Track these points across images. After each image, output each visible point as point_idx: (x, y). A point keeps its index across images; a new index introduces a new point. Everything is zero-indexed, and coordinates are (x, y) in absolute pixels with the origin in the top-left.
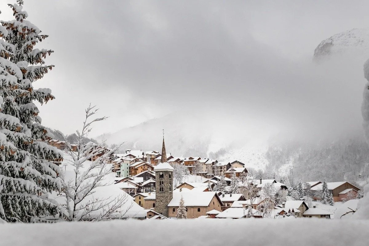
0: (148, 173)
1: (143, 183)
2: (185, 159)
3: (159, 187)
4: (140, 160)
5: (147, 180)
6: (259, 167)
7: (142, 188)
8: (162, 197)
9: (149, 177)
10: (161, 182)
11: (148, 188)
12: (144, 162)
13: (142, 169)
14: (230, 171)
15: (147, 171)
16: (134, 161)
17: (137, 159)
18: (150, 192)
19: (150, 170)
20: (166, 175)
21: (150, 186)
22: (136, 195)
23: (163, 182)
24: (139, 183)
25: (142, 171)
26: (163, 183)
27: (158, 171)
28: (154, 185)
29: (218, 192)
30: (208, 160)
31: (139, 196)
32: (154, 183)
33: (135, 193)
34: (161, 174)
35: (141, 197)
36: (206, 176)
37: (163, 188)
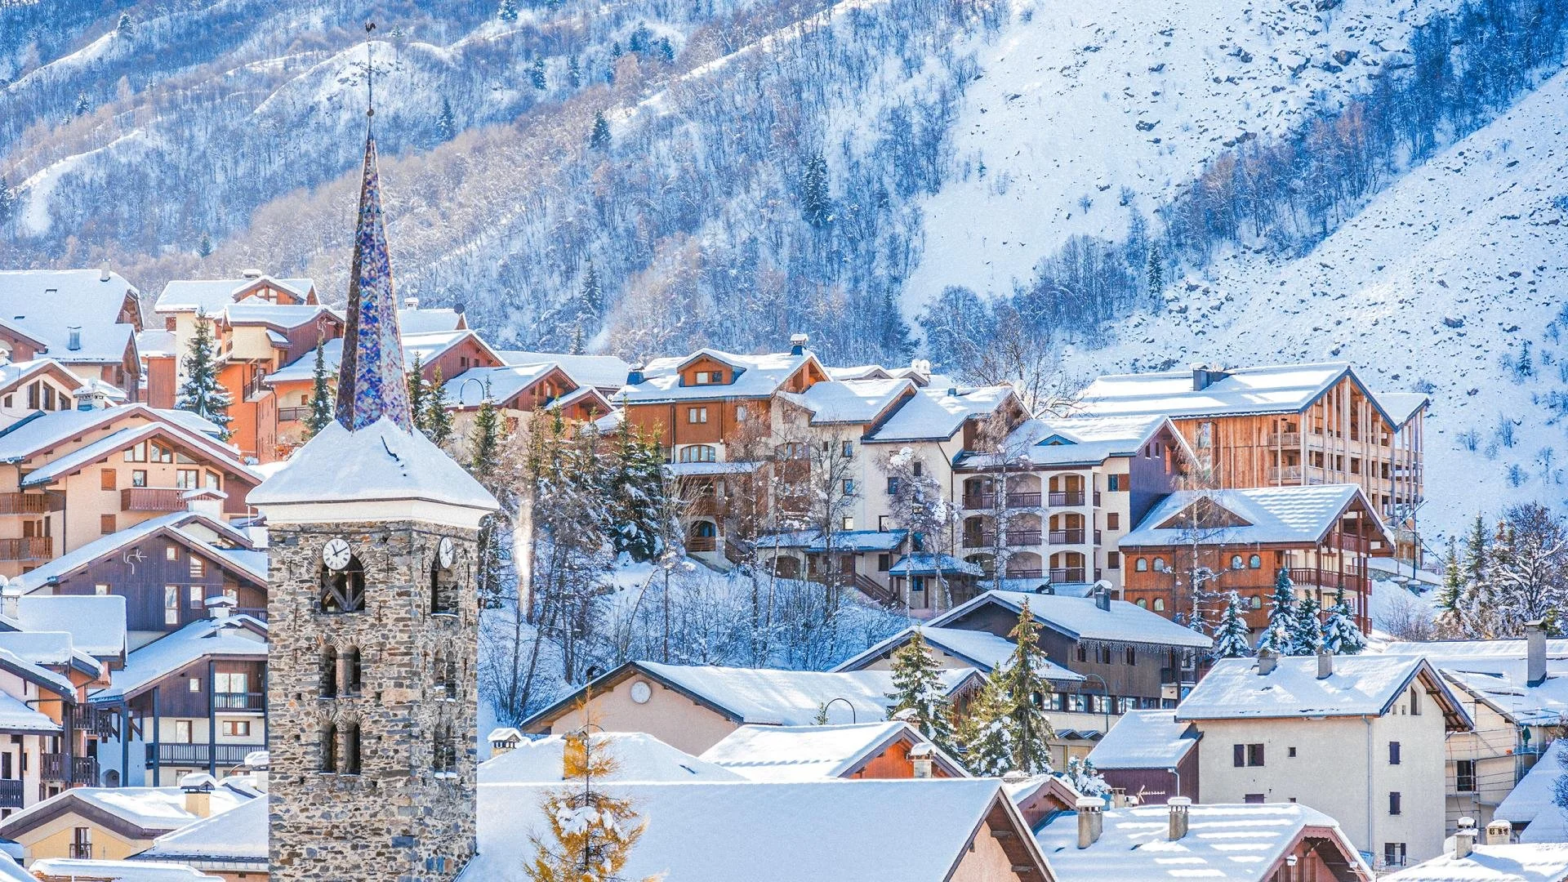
0: (186, 549)
1: (117, 663)
2: (635, 378)
3: (306, 721)
4: (89, 381)
5: (173, 629)
6: (1515, 477)
7: (106, 730)
8: (354, 836)
9: (196, 594)
10: (331, 656)
11: (182, 727)
12: (136, 415)
13: (114, 497)
14: (1173, 523)
15: (168, 522)
16: (21, 397)
17: (50, 370)
18: (198, 777)
19: (212, 510)
20: (390, 569)
21: (205, 706)
22: (33, 803)
23: (355, 655)
24: (73, 669)
25: (108, 525)
26: (356, 680)
27: (304, 530)
28: (257, 699)
29: (1020, 787)
30: (908, 396)
31: (72, 820)
32: (257, 670)
33: (20, 785)
34: (337, 557)
35: (95, 834)
36: (883, 579)
37: (355, 732)
